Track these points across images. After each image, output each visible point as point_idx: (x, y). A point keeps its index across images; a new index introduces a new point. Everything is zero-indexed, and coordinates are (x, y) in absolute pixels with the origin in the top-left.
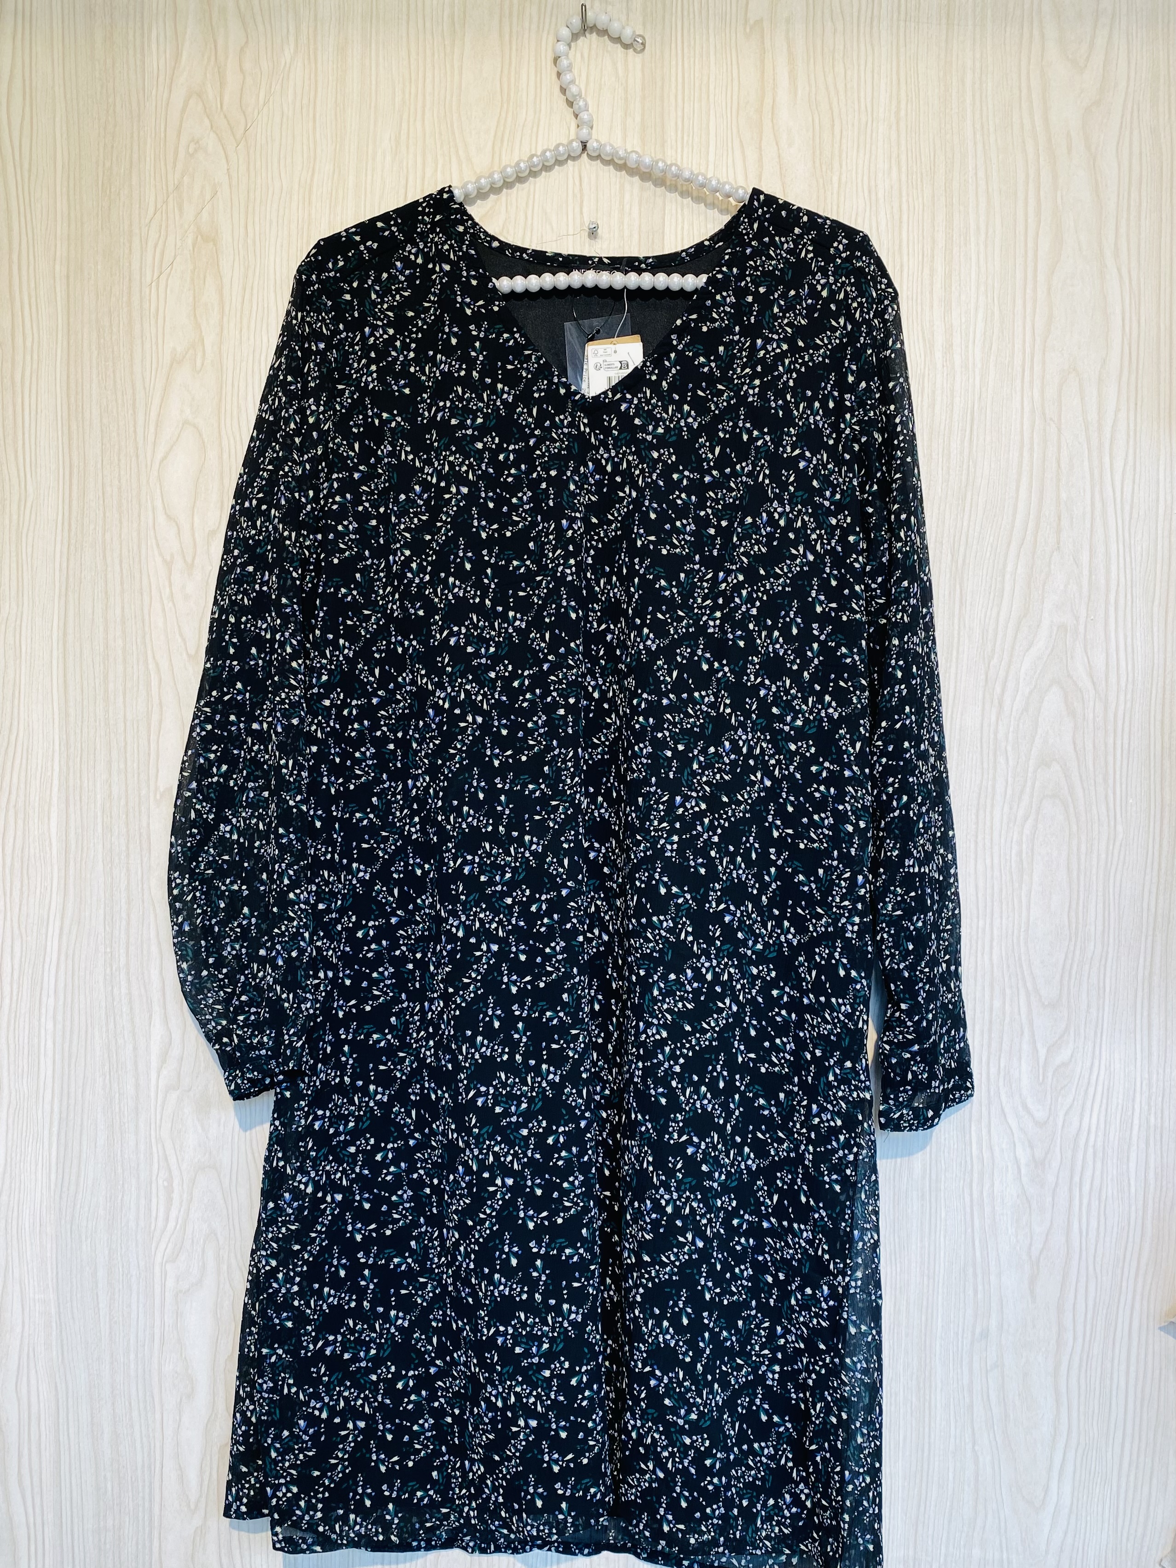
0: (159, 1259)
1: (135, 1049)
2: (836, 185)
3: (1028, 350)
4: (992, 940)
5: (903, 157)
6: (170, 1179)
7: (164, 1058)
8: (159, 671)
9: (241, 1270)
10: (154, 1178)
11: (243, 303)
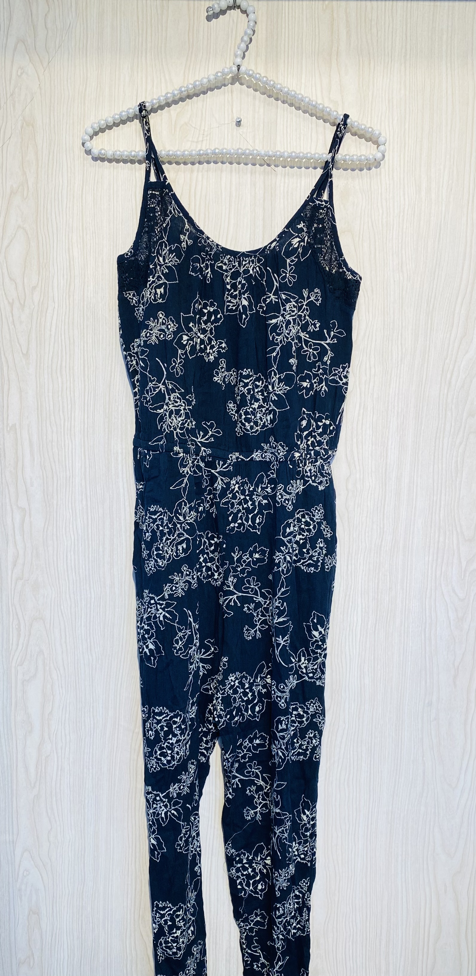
0: (14, 664)
5: (407, 83)
6: (19, 625)
7: (15, 564)
8: (7, 362)
9: (56, 670)
10: (11, 624)
11: (49, 160)
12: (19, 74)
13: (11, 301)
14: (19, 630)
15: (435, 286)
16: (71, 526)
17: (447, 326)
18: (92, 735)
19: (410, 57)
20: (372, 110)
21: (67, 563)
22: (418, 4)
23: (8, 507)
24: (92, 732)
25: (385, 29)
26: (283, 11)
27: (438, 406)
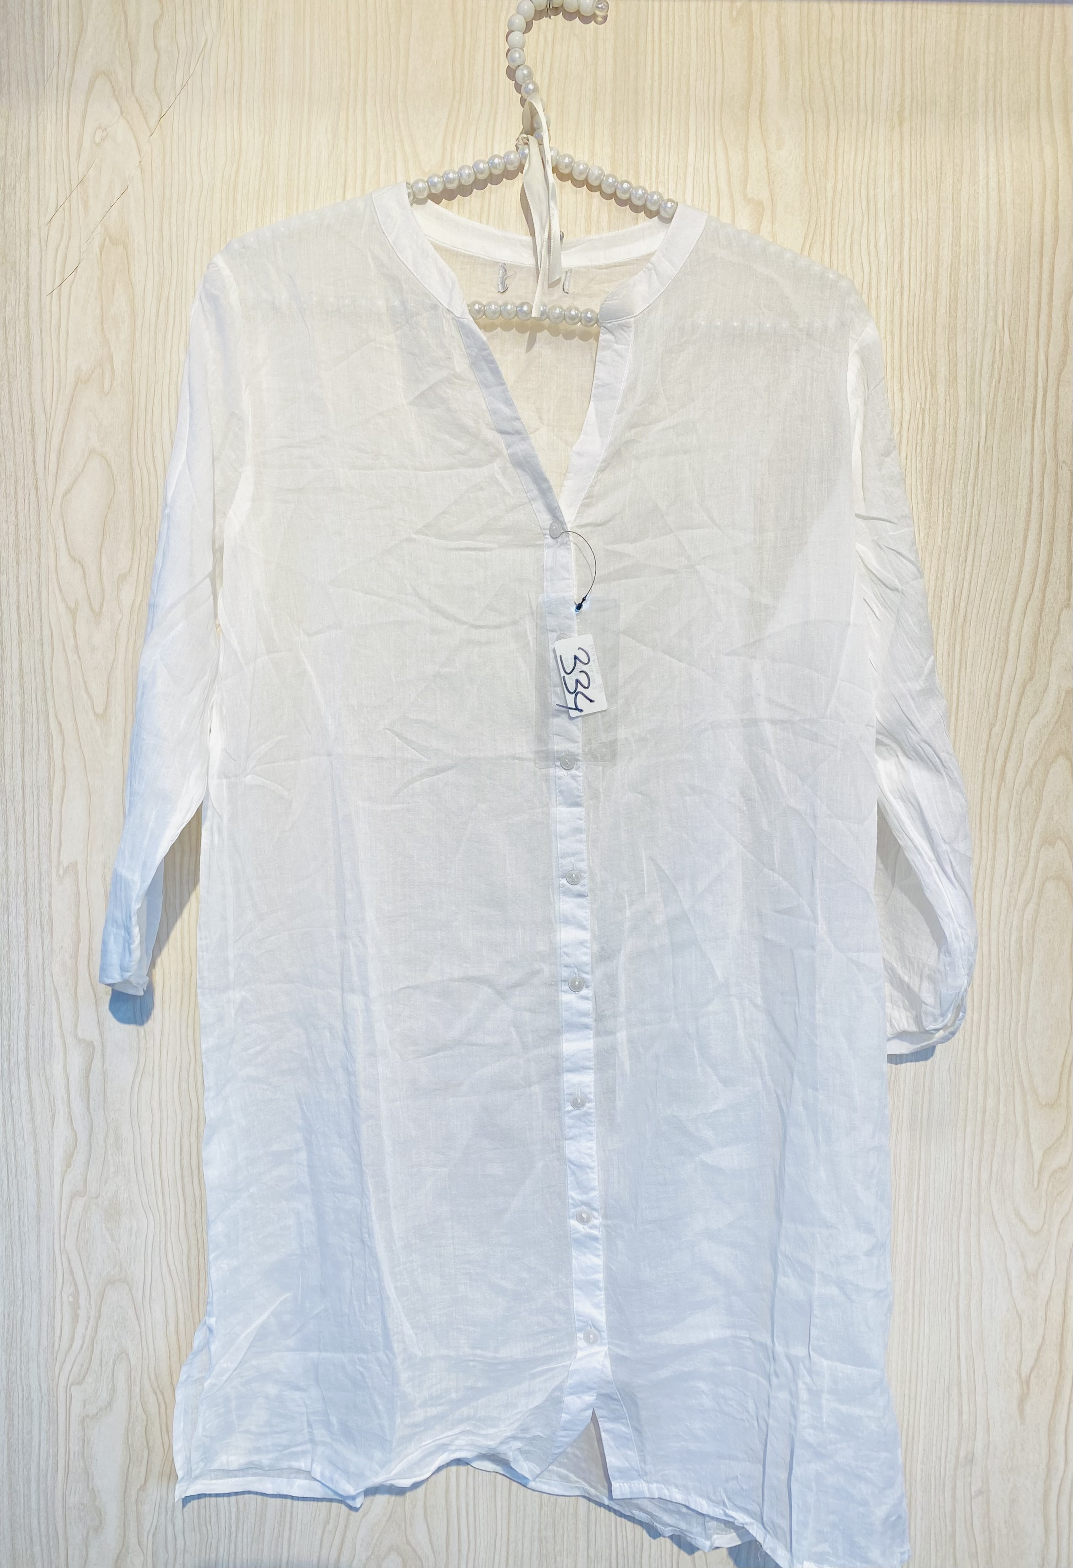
0: (62, 1382)
1: (36, 1151)
2: (830, 194)
3: (1040, 385)
4: (987, 1035)
5: (906, 165)
6: (76, 1294)
7: (68, 1162)
8: (61, 732)
9: (156, 1394)
10: (58, 1293)
11: (158, 316)
12: (98, 139)
13: (73, 605)
14: (75, 1306)
15: (967, 576)
16: (191, 1079)
17: (994, 659)
18: (234, 1535)
19: (911, 114)
20: (832, 219)
21: (181, 1160)
22: (926, 10)
23: (57, 1041)
24: (234, 1529)
25: (858, 58)
26: (649, 21)
27: (978, 820)
